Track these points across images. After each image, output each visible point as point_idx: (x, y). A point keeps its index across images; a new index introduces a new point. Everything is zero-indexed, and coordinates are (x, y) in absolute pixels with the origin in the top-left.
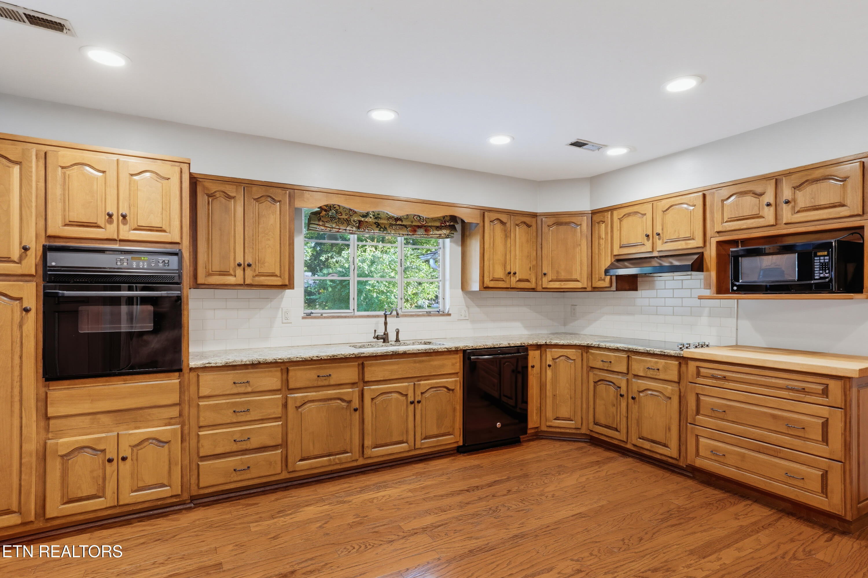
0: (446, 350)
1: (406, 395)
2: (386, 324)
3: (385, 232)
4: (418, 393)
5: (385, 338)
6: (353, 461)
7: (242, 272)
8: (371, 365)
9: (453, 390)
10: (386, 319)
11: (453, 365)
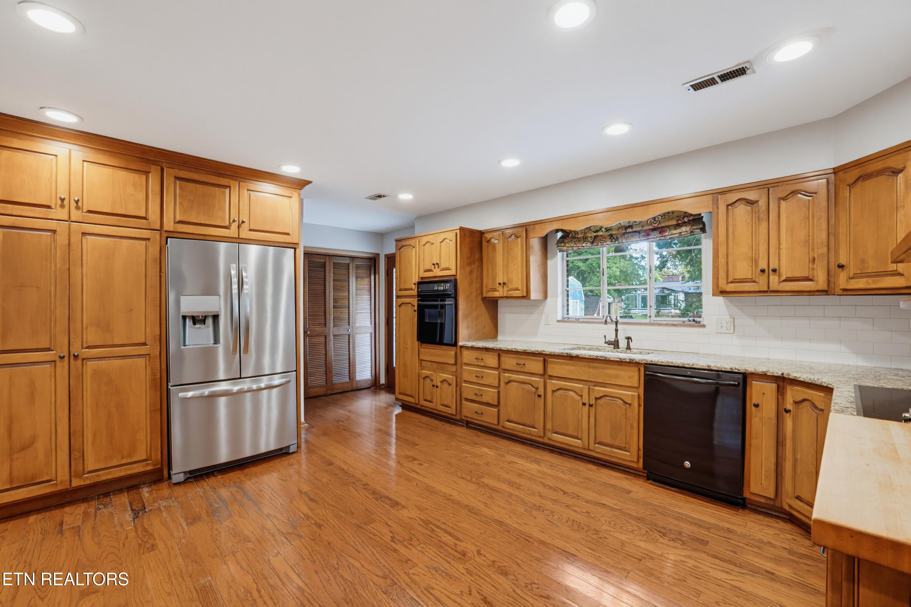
0: (619, 360)
1: (582, 396)
2: (617, 330)
3: (617, 242)
4: (592, 397)
5: (616, 344)
6: (539, 436)
7: (502, 288)
8: (552, 363)
9: (630, 404)
10: (616, 326)
11: (630, 377)
